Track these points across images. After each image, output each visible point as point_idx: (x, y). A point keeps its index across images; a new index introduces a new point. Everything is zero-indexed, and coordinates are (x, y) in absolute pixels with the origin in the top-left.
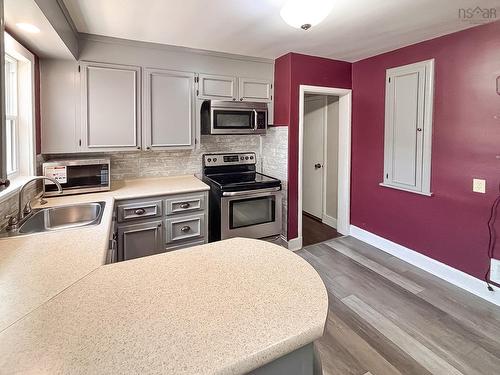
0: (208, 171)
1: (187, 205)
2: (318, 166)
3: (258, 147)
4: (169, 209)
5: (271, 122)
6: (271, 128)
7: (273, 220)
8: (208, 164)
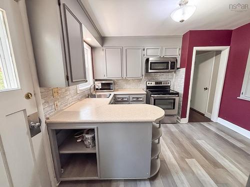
0: (148, 88)
1: (138, 98)
2: (206, 89)
3: (172, 78)
4: (131, 99)
5: (178, 66)
6: (179, 69)
7: (174, 109)
8: (148, 85)
